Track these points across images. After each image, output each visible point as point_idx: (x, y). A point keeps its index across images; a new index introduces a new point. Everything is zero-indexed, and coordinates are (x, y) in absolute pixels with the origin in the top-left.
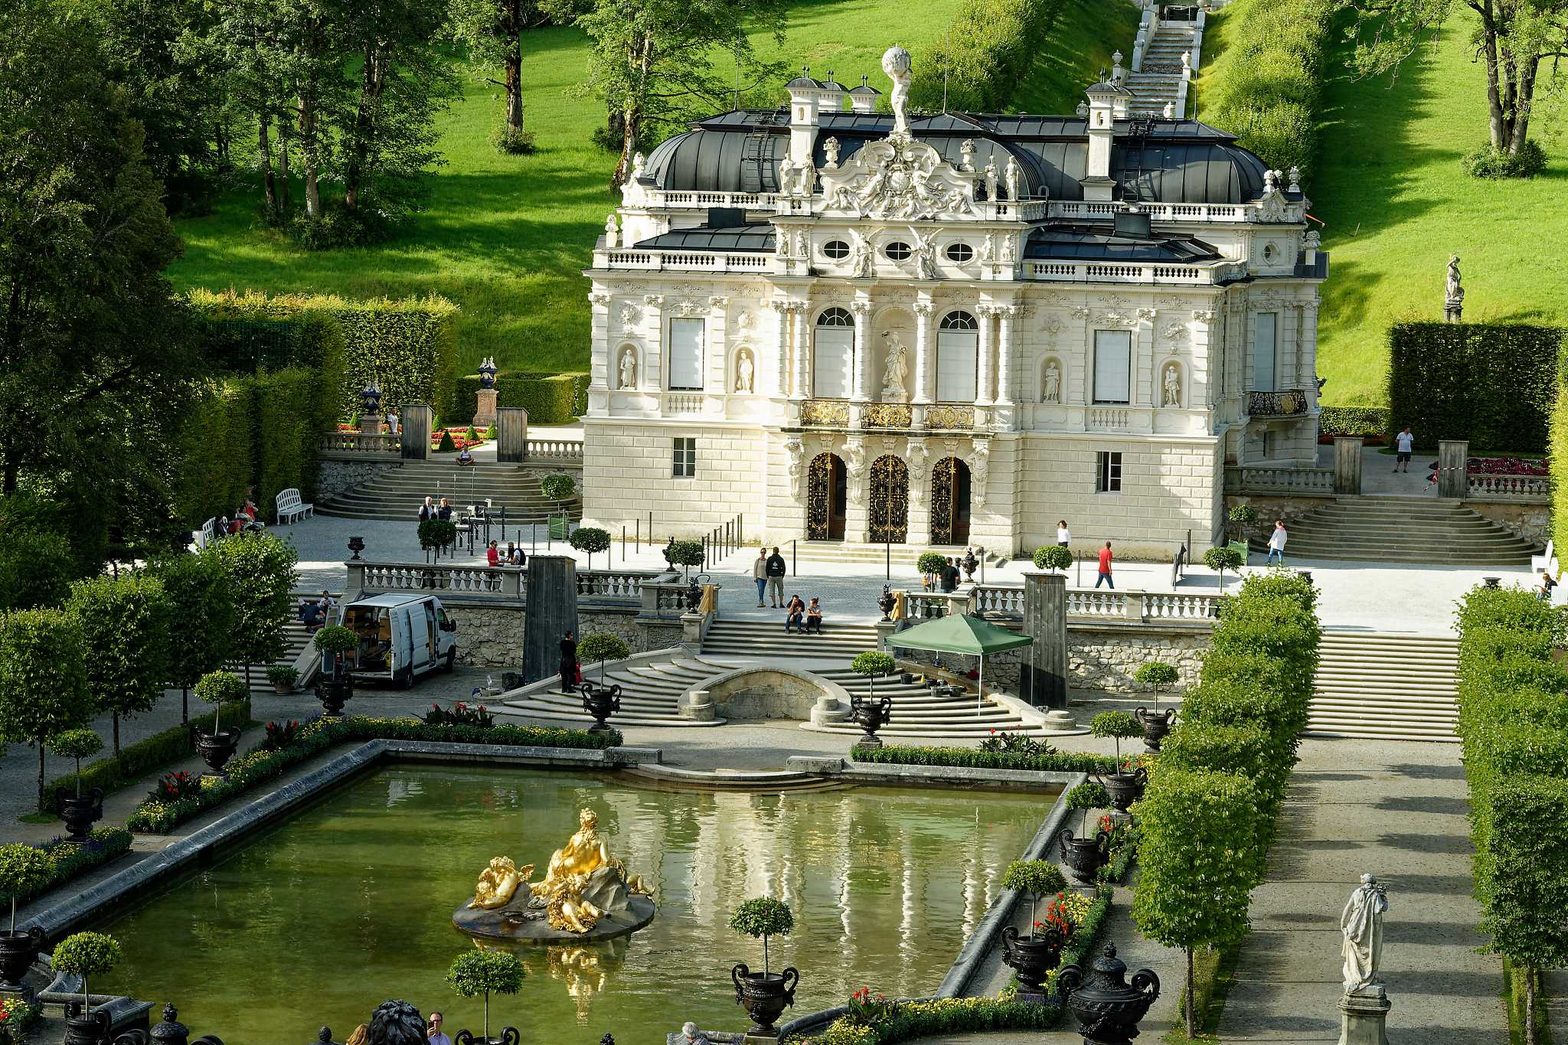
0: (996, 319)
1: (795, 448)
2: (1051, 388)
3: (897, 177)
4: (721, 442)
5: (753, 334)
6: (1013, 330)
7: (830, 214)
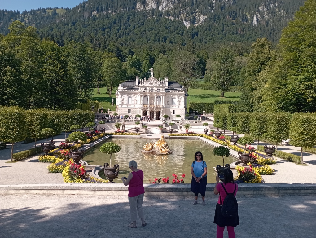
0: (163, 96)
1: (142, 110)
2: (168, 104)
3: (152, 82)
4: (134, 110)
5: (137, 98)
6: (165, 98)
7: (145, 85)
